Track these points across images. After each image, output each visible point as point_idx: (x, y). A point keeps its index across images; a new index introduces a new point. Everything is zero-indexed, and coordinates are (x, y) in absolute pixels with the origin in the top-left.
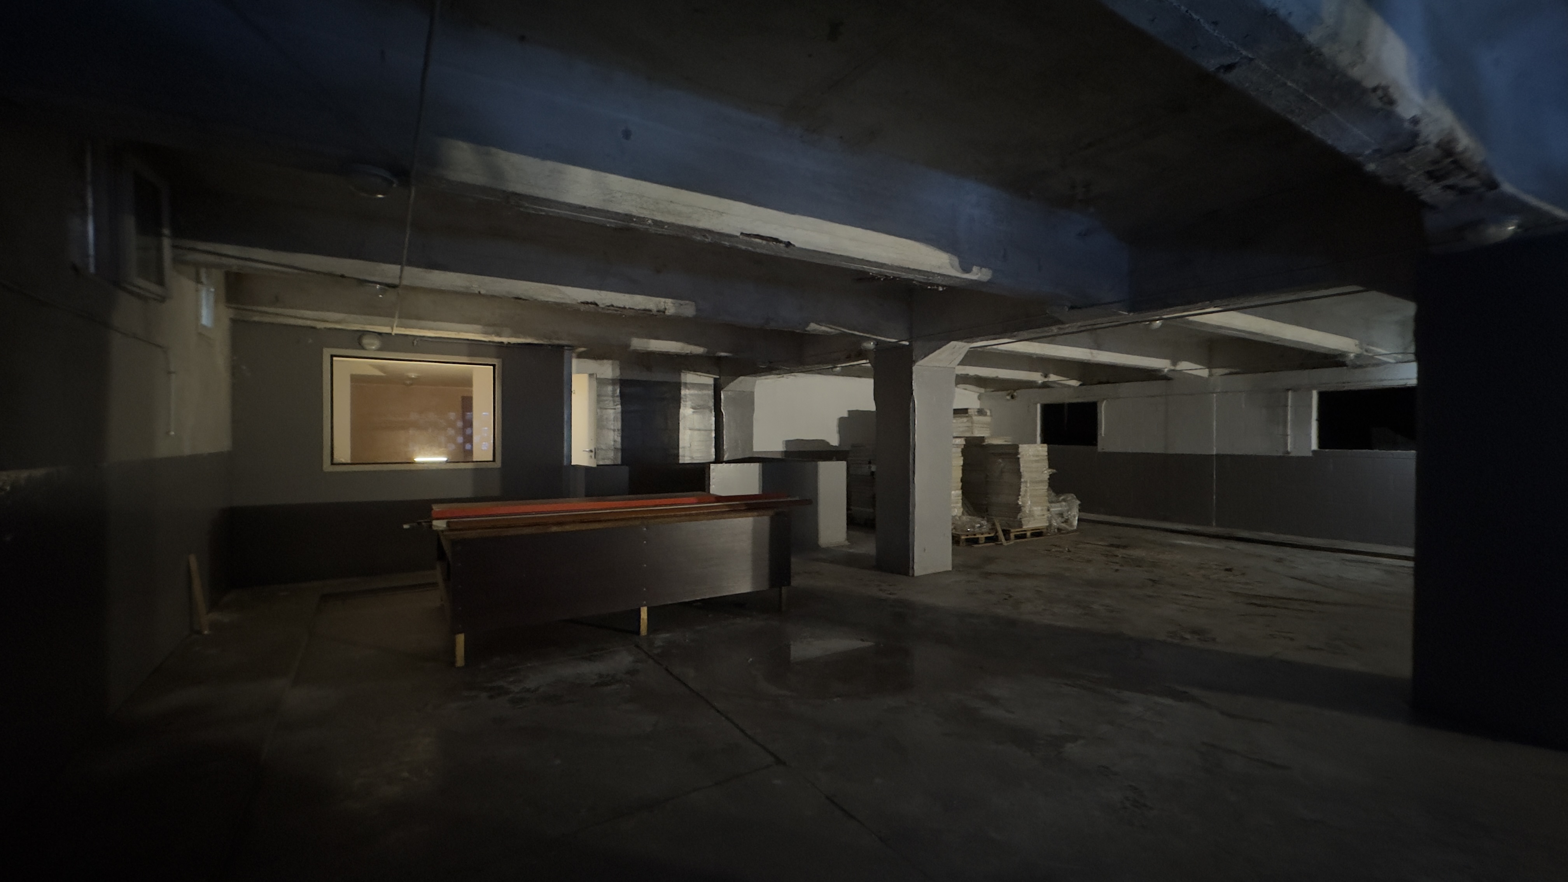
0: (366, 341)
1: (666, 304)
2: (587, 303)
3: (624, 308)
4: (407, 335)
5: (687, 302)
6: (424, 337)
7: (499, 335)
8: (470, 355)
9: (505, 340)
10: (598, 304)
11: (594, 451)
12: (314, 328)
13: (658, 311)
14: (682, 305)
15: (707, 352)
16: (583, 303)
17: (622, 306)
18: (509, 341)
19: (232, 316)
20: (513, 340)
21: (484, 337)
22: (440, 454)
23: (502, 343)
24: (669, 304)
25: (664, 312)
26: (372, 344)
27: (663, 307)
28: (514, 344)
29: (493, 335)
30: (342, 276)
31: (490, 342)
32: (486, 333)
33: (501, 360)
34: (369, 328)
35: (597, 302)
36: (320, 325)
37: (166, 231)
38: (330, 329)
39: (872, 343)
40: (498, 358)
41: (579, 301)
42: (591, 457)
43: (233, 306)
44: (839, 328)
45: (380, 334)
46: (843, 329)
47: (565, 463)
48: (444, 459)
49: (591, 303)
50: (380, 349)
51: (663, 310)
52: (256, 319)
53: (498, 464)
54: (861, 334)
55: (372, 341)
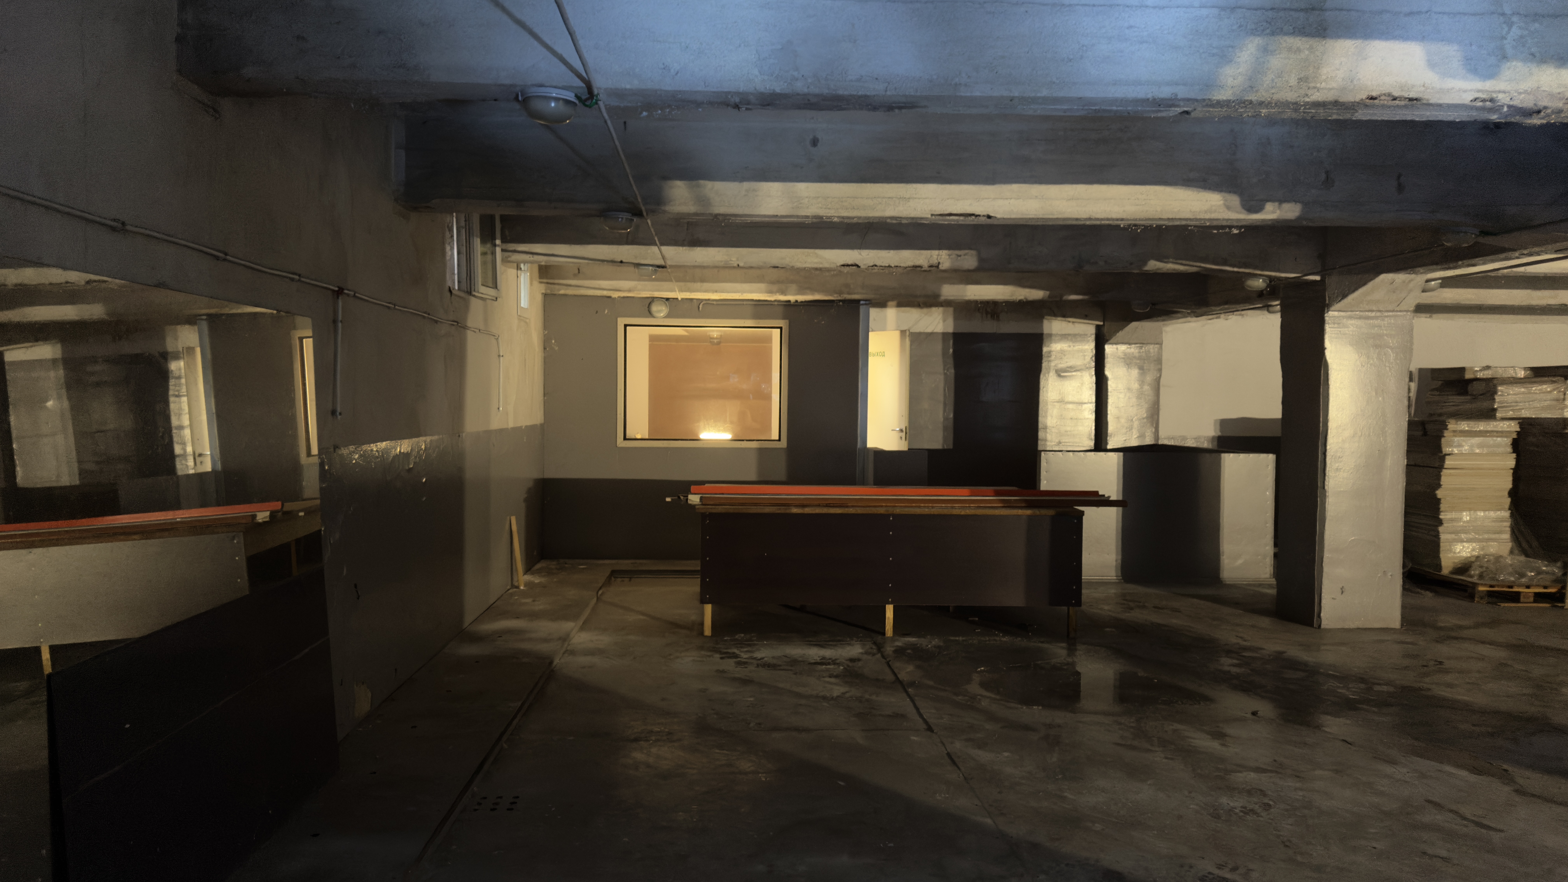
0: (655, 308)
1: (939, 257)
2: (848, 265)
3: (889, 266)
4: (691, 300)
5: (967, 251)
6: (709, 300)
7: (783, 293)
8: (756, 317)
9: (792, 298)
10: (859, 265)
11: (904, 430)
12: (610, 297)
13: (931, 266)
14: (960, 256)
15: (1049, 297)
16: (843, 265)
17: (887, 265)
18: (797, 299)
19: (544, 291)
20: (801, 298)
21: (770, 296)
22: (725, 430)
23: (789, 301)
24: (943, 257)
25: (937, 267)
26: (662, 312)
27: (936, 261)
28: (802, 302)
29: (778, 294)
30: (621, 262)
31: (775, 301)
32: (770, 292)
33: (787, 321)
34: (657, 294)
35: (857, 263)
36: (615, 295)
37: (498, 242)
38: (624, 297)
39: (1261, 280)
40: (784, 318)
41: (838, 264)
42: (901, 438)
43: (545, 281)
44: (1199, 264)
45: (667, 299)
46: (1203, 265)
47: (859, 445)
48: (728, 436)
49: (852, 265)
50: (668, 316)
51: (937, 265)
52: (562, 292)
53: (784, 444)
54: (1236, 269)
55: (660, 308)
